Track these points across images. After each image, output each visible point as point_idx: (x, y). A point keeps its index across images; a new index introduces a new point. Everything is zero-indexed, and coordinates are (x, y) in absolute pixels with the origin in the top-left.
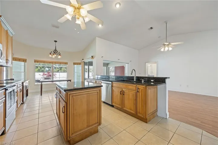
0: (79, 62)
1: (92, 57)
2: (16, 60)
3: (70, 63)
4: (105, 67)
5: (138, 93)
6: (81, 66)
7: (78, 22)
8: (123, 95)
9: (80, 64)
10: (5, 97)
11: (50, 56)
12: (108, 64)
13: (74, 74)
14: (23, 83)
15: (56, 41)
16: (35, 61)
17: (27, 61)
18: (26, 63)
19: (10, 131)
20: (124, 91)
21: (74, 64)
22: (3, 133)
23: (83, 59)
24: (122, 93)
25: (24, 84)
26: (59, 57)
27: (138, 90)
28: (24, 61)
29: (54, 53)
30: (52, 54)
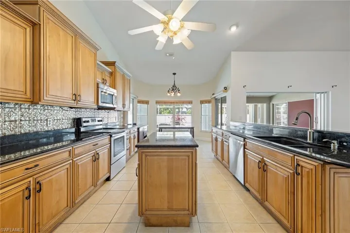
0: (209, 99)
1: (226, 89)
2: (140, 103)
3: (196, 102)
4: (265, 105)
5: (300, 177)
6: (210, 104)
7: (176, 41)
8: (265, 171)
9: (209, 102)
10: (110, 143)
11: (169, 94)
12: (270, 98)
13: (201, 118)
14: (138, 129)
15: (174, 74)
16: (156, 103)
17: (149, 103)
18: (149, 105)
19: (115, 179)
20: (266, 163)
21: (202, 102)
22: (108, 179)
23: (213, 94)
24: (263, 167)
25: (141, 130)
26: (179, 94)
27: (299, 168)
28: (147, 102)
29: (172, 90)
30: (170, 91)
